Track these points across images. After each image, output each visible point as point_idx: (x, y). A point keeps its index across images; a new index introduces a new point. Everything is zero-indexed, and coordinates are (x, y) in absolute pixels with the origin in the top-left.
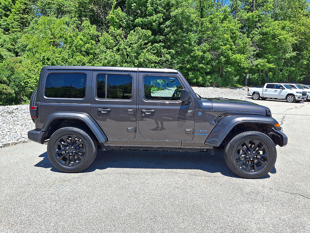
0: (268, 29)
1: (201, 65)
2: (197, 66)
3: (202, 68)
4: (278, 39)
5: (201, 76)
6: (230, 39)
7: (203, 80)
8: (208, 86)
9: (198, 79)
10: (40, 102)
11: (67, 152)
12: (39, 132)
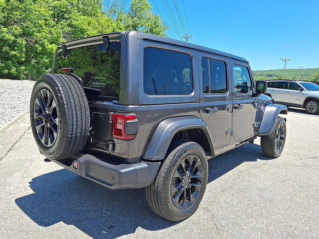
0: (77, 23)
1: (13, 53)
2: (7, 52)
3: (15, 56)
4: (86, 34)
5: (13, 66)
6: (44, 25)
7: (17, 71)
8: (23, 79)
9: (10, 69)
10: (139, 105)
11: (183, 185)
12: (144, 165)
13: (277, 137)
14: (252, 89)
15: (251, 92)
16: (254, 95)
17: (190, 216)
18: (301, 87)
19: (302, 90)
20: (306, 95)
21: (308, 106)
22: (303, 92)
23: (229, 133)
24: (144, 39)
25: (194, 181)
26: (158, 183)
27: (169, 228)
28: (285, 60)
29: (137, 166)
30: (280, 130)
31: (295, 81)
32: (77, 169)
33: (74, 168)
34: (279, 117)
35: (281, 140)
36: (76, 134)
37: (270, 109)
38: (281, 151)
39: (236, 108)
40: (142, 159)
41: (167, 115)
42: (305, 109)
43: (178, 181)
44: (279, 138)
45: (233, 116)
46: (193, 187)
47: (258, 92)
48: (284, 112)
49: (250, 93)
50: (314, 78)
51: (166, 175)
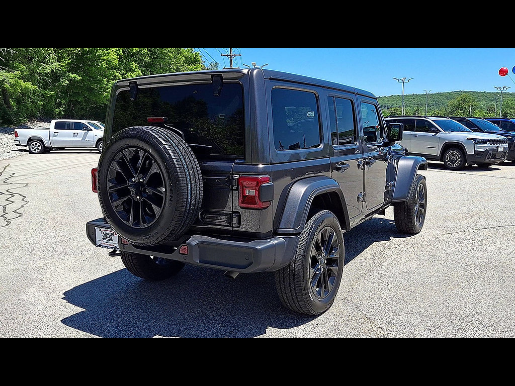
10: (270, 164)
11: (319, 267)
12: (281, 240)
13: (416, 204)
14: (382, 136)
15: (382, 140)
16: (386, 145)
17: (328, 309)
18: (435, 127)
19: (437, 131)
20: (444, 139)
21: (447, 158)
22: (439, 134)
23: (361, 197)
24: (270, 79)
25: (330, 262)
26: (294, 264)
27: (307, 324)
28: (403, 80)
29: (274, 242)
30: (420, 193)
31: (425, 118)
32: (187, 255)
33: (180, 254)
34: (417, 175)
35: (421, 209)
36: (190, 206)
37: (404, 164)
38: (422, 224)
39: (367, 163)
40: (275, 233)
41: (298, 175)
42: (443, 163)
43: (315, 261)
44: (418, 205)
45: (364, 174)
46: (329, 270)
47: (391, 140)
48: (422, 168)
49: (380, 141)
50: (448, 109)
51: (304, 252)
